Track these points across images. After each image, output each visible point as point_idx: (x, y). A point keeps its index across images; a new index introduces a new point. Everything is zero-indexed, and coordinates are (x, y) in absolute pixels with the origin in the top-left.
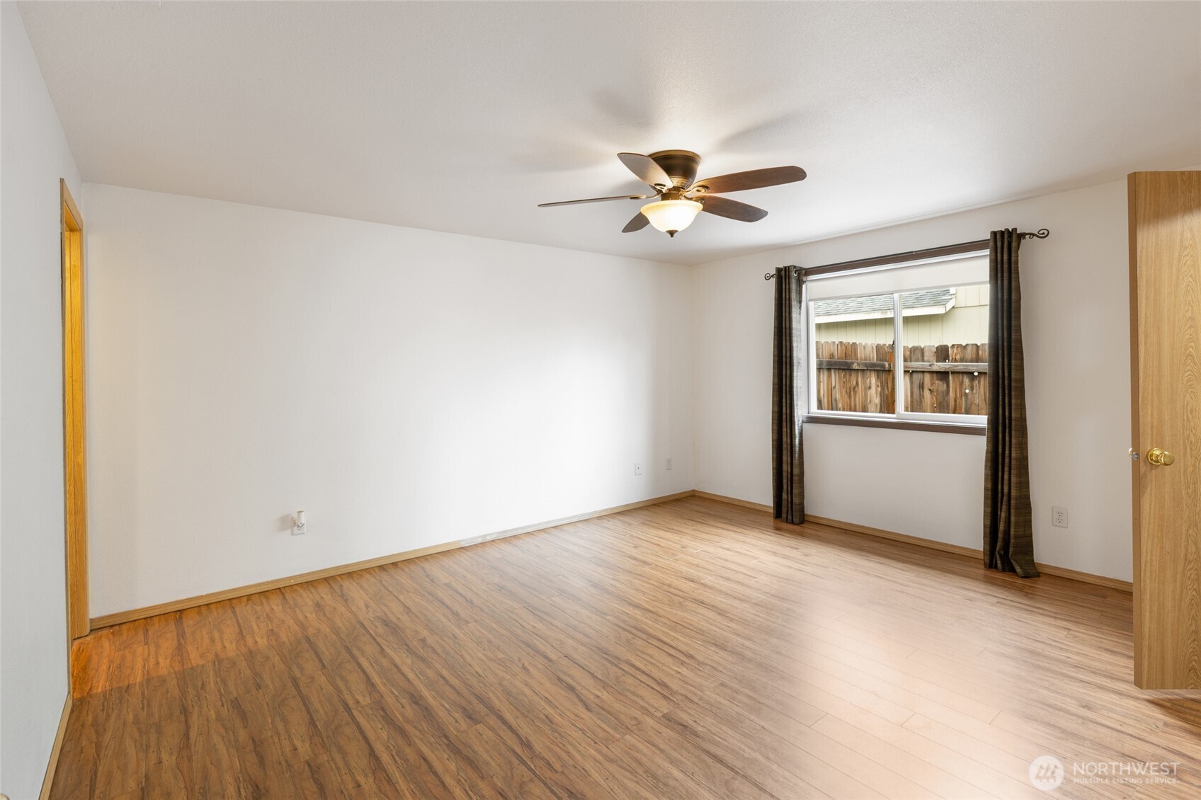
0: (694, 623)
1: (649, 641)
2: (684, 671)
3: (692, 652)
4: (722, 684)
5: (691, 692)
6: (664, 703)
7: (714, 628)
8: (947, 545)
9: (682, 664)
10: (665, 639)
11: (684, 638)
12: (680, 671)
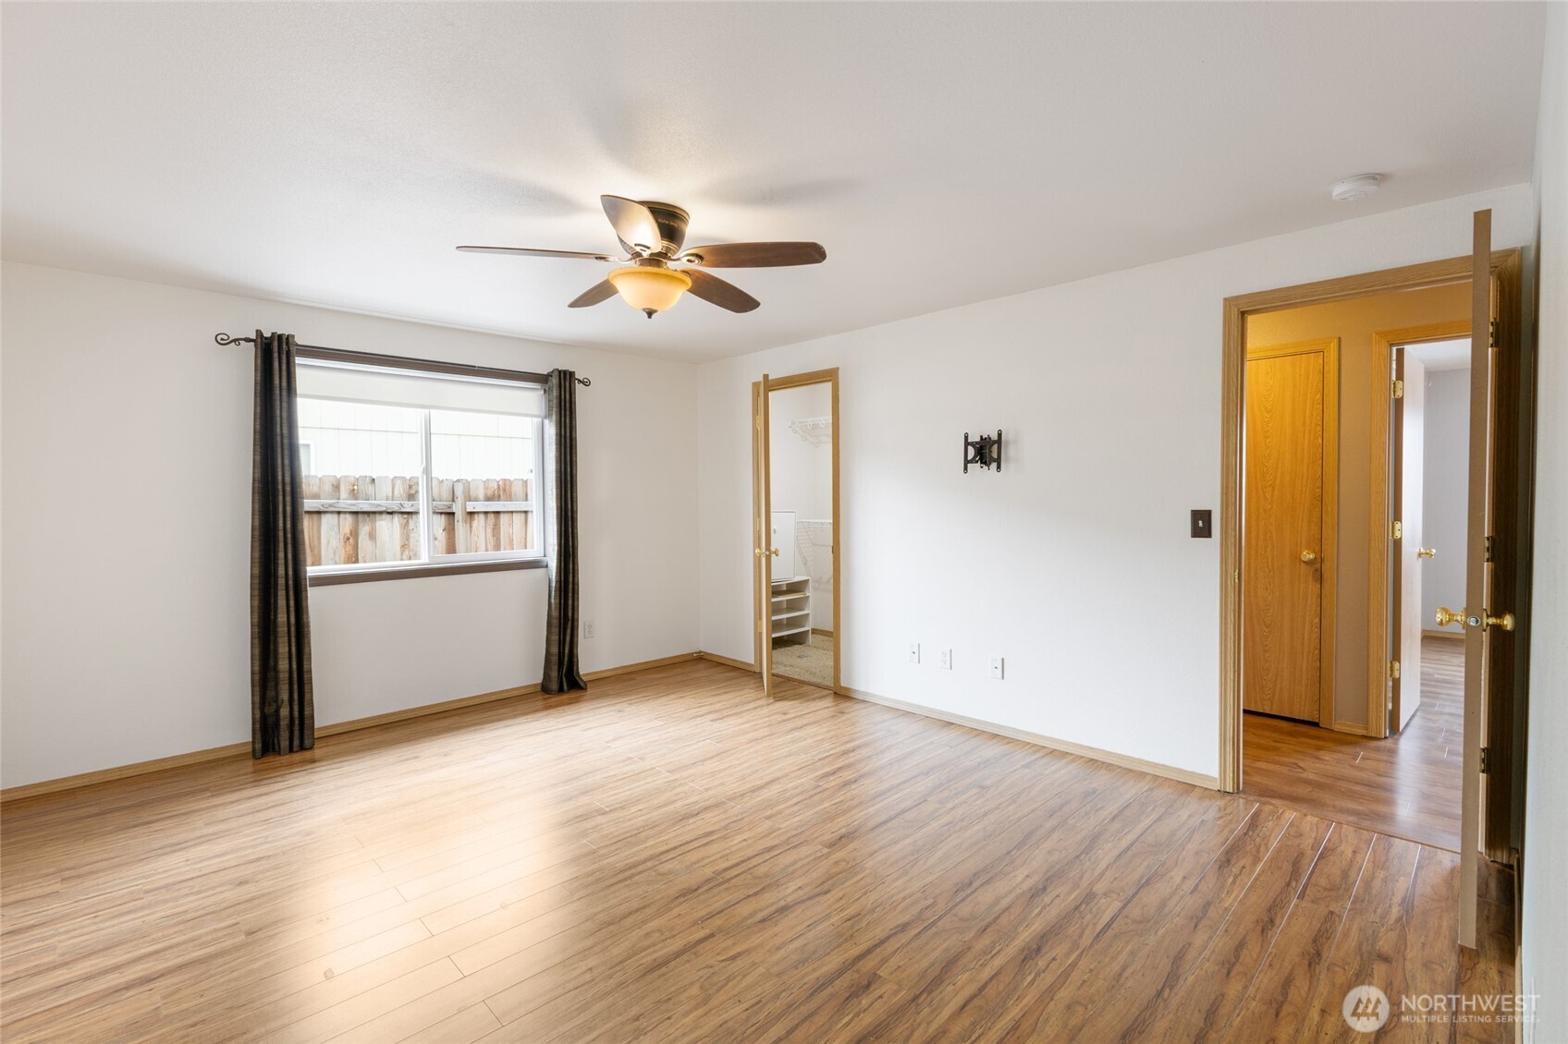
8: (502, 692)
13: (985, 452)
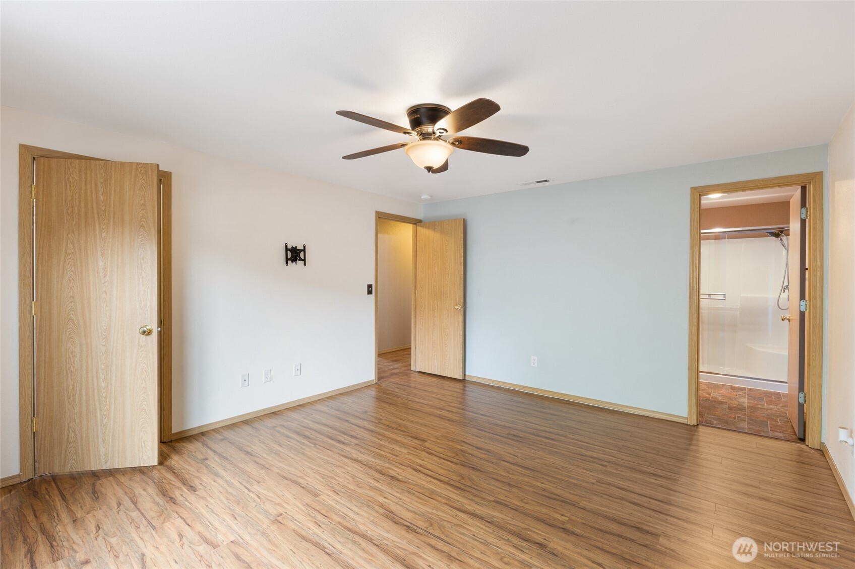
0: (416, 499)
1: (447, 479)
2: (419, 461)
3: (415, 473)
4: (397, 456)
5: (414, 452)
6: (428, 446)
7: (398, 495)
9: (421, 465)
10: (436, 482)
11: (421, 484)
12: (422, 461)
13: (295, 255)
